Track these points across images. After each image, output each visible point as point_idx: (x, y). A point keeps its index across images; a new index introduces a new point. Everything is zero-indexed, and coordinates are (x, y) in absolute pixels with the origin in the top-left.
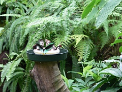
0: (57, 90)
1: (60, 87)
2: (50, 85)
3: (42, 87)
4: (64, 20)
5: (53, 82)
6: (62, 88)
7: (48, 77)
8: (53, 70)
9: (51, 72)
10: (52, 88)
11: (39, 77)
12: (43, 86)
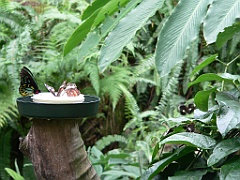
0: (77, 176)
1: (85, 171)
2: (63, 167)
3: (47, 172)
4: (10, 64)
5: (71, 160)
6: (87, 173)
7: (60, 150)
8: (71, 135)
9: (66, 140)
10: (68, 173)
11: (41, 150)
12: (51, 169)
